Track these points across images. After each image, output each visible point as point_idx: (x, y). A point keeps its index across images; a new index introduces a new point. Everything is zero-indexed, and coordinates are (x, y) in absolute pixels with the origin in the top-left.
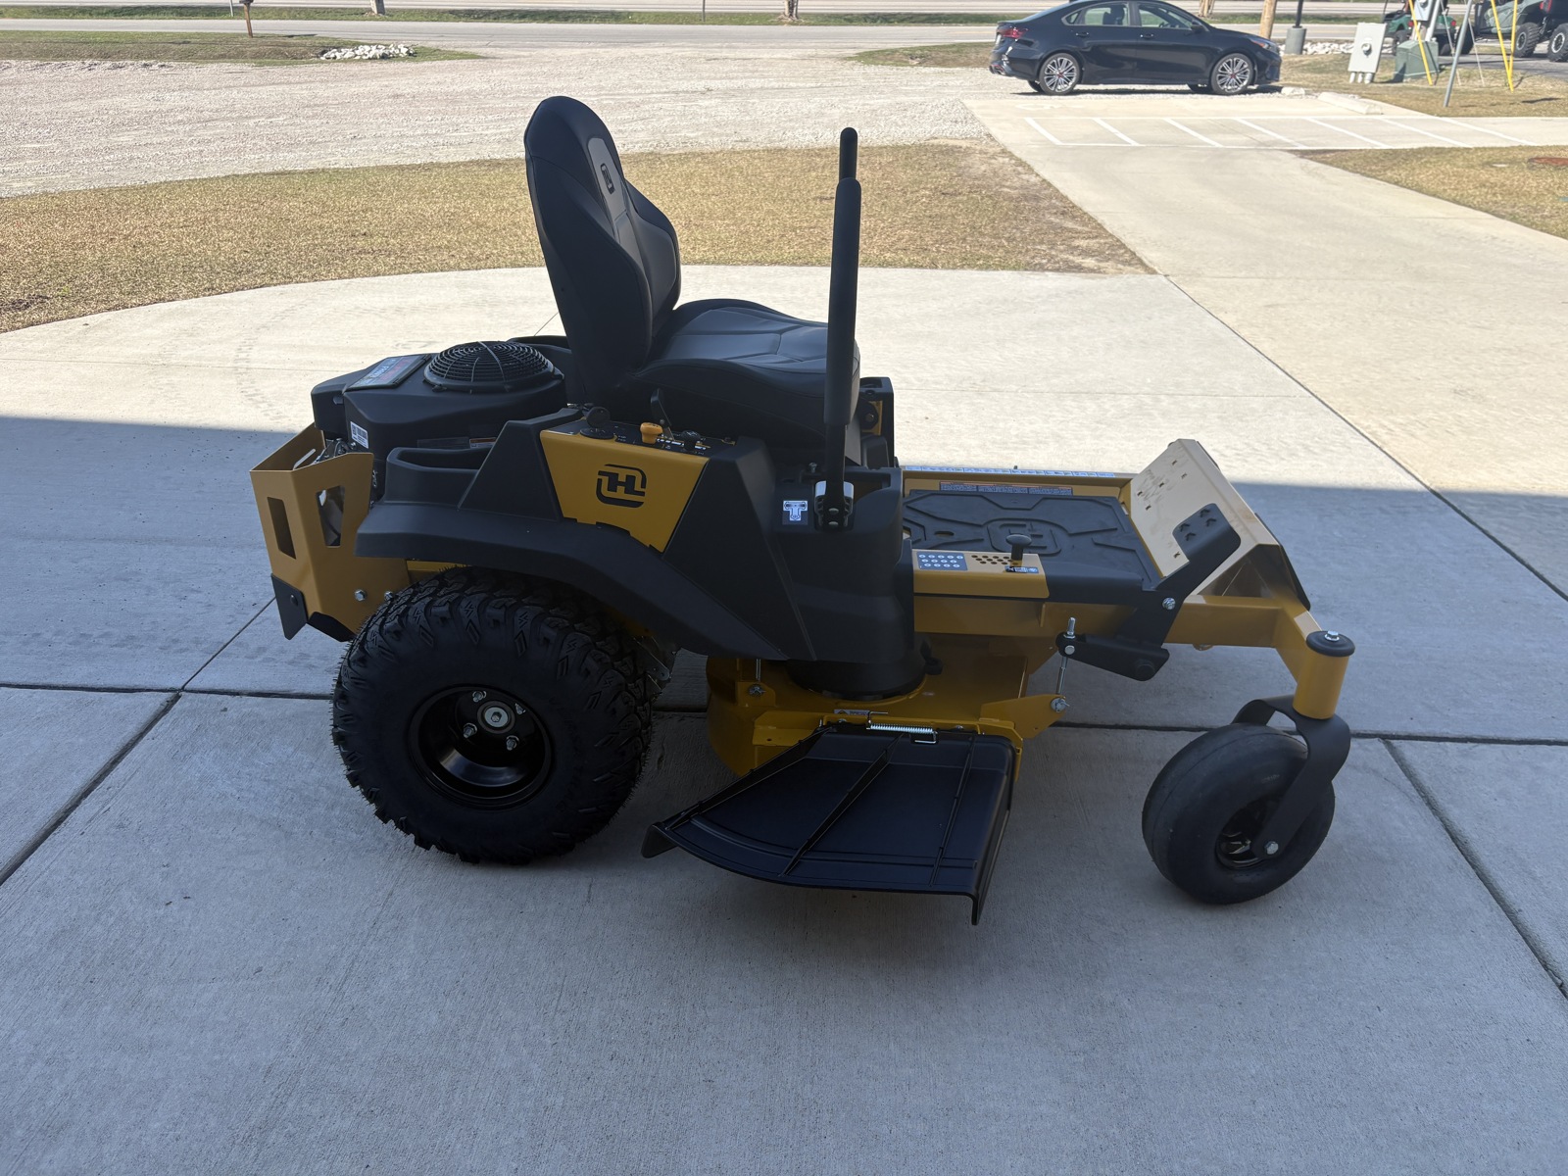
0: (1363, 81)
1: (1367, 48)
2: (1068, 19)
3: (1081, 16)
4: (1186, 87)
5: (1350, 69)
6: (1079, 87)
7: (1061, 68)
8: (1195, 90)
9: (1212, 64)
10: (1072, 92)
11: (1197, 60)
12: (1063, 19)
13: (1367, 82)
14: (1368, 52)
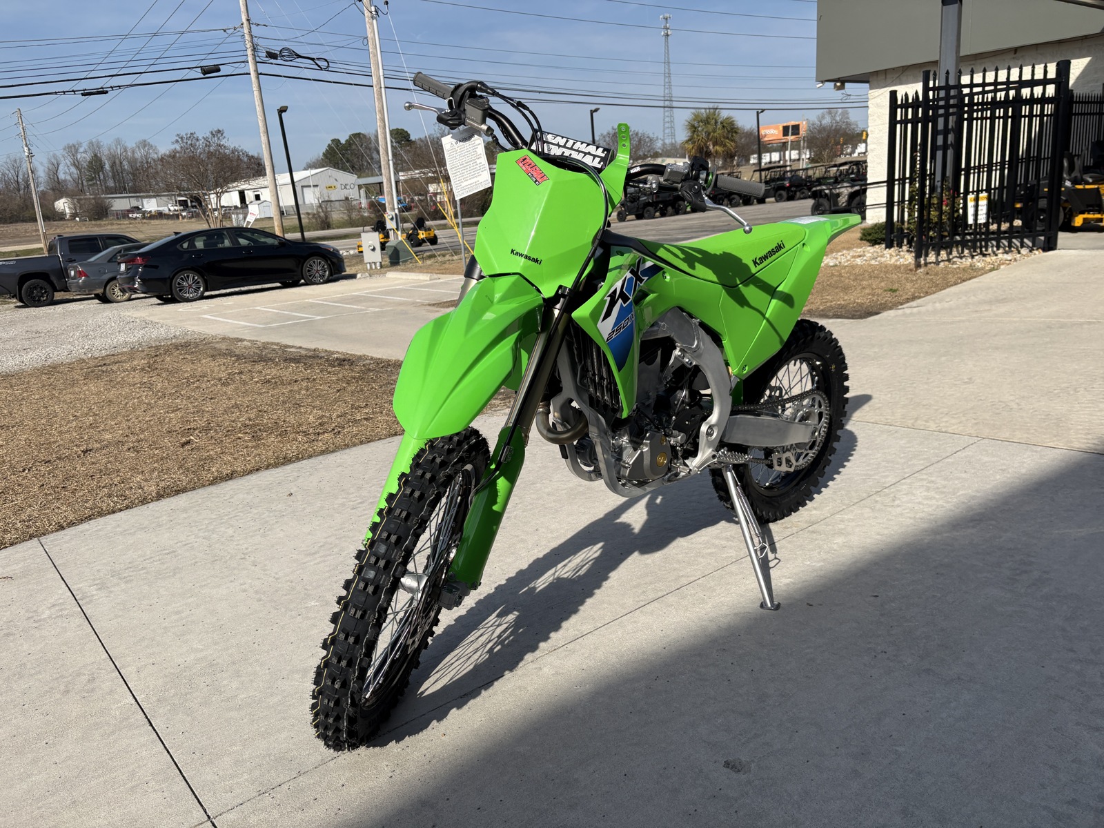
0: (376, 268)
1: (372, 248)
2: (182, 246)
3: (192, 245)
4: (278, 285)
5: (366, 261)
6: (207, 294)
7: (189, 280)
8: (285, 286)
9: (300, 266)
10: (202, 298)
11: (288, 264)
12: (178, 246)
13: (379, 268)
14: (374, 250)
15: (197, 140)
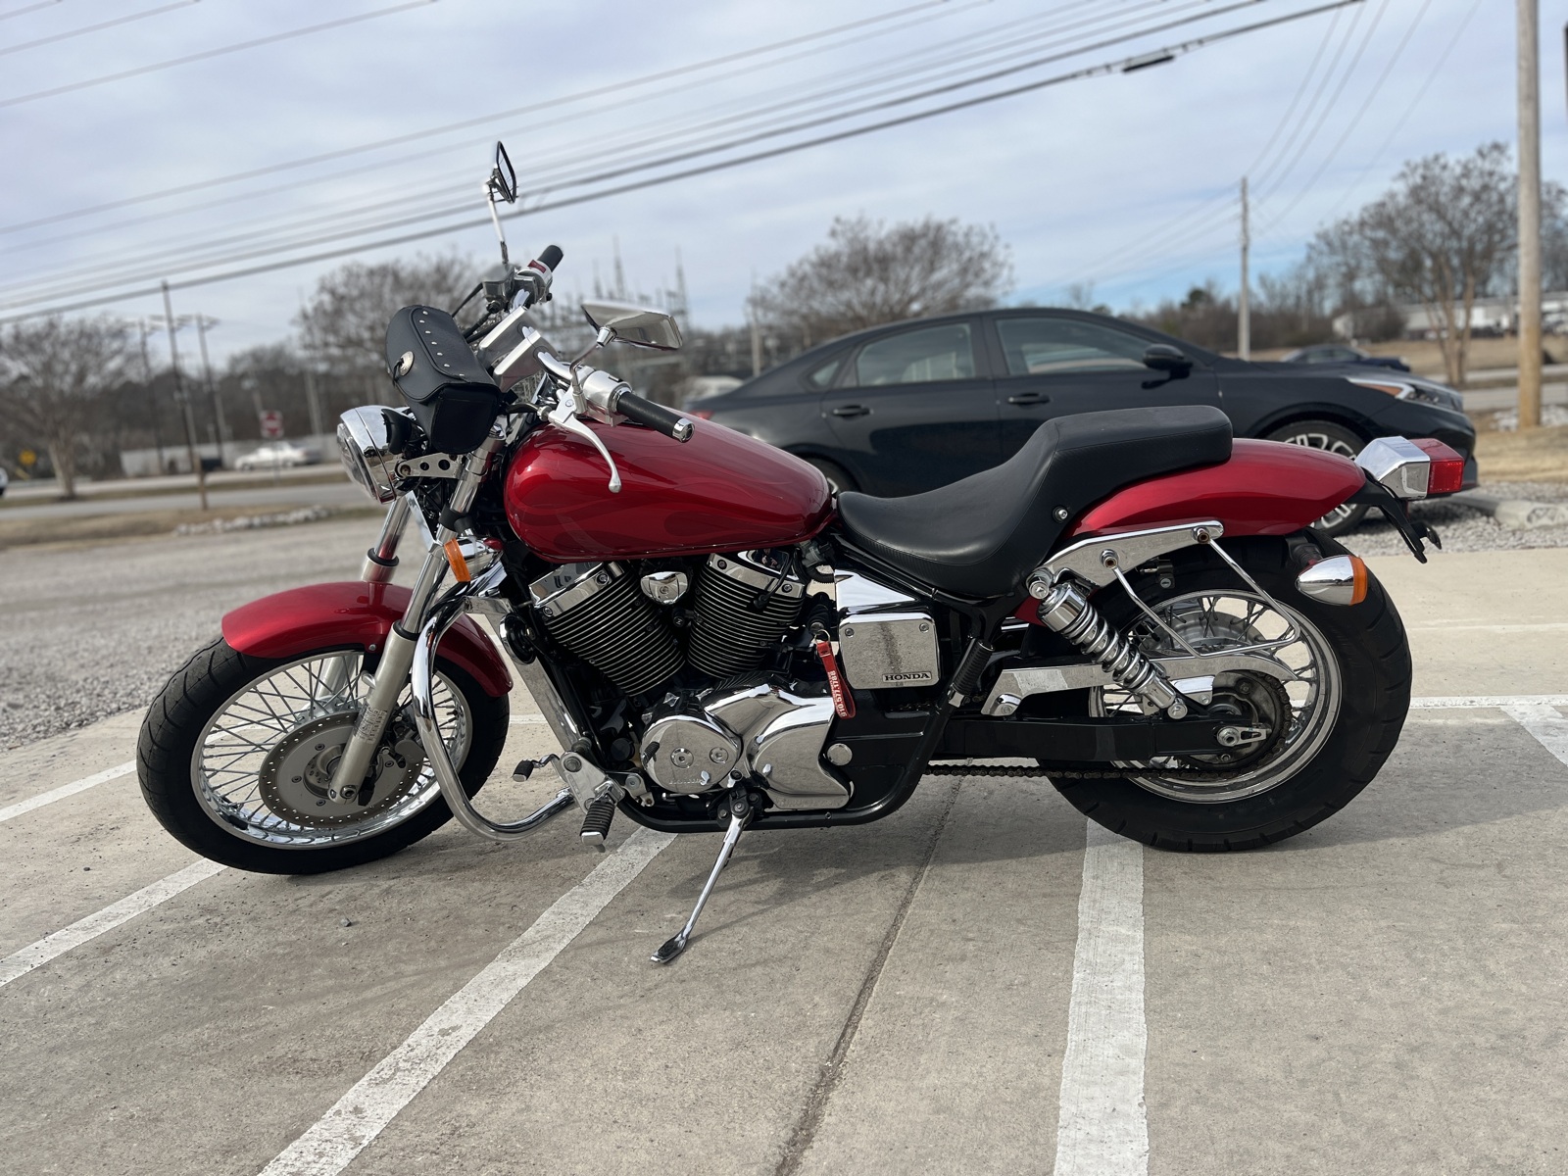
15: (1444, 167)
